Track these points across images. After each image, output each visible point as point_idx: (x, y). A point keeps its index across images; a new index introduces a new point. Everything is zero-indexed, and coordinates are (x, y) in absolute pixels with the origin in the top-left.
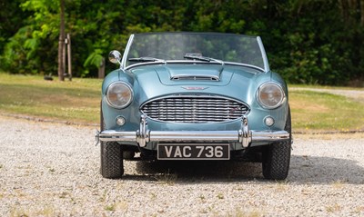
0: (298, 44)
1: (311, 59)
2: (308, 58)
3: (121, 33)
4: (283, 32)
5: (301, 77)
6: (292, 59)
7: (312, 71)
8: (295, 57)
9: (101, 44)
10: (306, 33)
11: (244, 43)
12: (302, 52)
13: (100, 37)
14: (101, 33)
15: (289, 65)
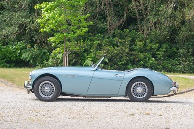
0: (184, 55)
1: (190, 62)
2: (189, 61)
3: (100, 50)
4: (177, 49)
5: (185, 70)
6: (181, 61)
7: (190, 67)
8: (183, 60)
9: (91, 55)
10: (188, 49)
11: (159, 54)
12: (186, 58)
13: (91, 52)
14: (91, 51)
15: (180, 65)
